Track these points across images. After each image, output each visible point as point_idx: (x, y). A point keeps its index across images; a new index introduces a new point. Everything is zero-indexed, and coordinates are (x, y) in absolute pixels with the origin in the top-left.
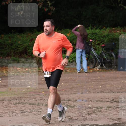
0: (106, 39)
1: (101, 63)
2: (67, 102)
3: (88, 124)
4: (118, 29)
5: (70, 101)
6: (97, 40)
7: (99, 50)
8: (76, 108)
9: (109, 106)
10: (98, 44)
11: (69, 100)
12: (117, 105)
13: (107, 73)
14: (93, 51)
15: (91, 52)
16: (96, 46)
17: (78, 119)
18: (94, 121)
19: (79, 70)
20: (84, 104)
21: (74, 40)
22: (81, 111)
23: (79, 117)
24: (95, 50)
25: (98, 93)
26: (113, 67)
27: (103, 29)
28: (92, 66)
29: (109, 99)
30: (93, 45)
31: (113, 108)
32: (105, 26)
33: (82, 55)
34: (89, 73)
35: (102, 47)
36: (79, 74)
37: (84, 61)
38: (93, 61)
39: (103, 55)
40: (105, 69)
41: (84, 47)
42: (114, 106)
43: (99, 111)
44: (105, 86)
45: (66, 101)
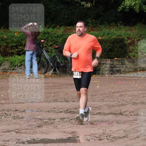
0: (60, 39)
1: (54, 68)
2: (14, 112)
3: (38, 139)
4: (74, 28)
5: (17, 112)
6: (49, 41)
7: (52, 52)
8: (24, 119)
9: (63, 117)
10: (51, 45)
11: (16, 110)
12: (72, 116)
13: (60, 78)
14: (44, 53)
15: (42, 54)
16: (49, 47)
17: (26, 132)
18: (44, 134)
20: (34, 115)
21: (23, 40)
22: (30, 123)
23: (28, 130)
24: (47, 52)
25: (50, 102)
26: (67, 72)
27: (57, 28)
28: (43, 71)
29: (62, 109)
30: (45, 46)
31: (67, 119)
32: (58, 25)
33: (32, 58)
35: (55, 48)
37: (34, 64)
38: (45, 65)
39: (56, 58)
40: (58, 74)
41: (35, 49)
42: (69, 118)
43: (52, 123)
44: (58, 94)
45: (13, 111)
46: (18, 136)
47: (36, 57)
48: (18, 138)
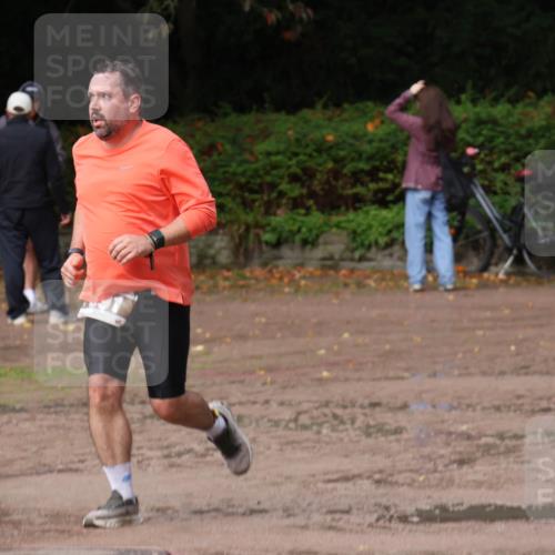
1: (515, 252)
2: (367, 411)
3: (458, 505)
5: (378, 409)
6: (496, 150)
7: (508, 193)
8: (405, 436)
10: (504, 168)
11: (374, 405)
14: (479, 196)
15: (472, 202)
16: (494, 174)
17: (414, 481)
18: (483, 490)
19: (419, 277)
20: (443, 422)
21: (397, 149)
22: (426, 451)
23: (421, 474)
24: (491, 194)
25: (502, 373)
27: (527, 101)
28: (475, 263)
29: (551, 398)
30: (481, 172)
32: (532, 90)
33: (430, 216)
34: (462, 293)
35: (519, 178)
36: (418, 295)
37: (440, 239)
38: (481, 241)
39: (525, 215)
40: (532, 274)
41: (441, 182)
43: (509, 451)
44: (533, 346)
45: (362, 407)
46: (384, 495)
47: (444, 213)
48: (384, 501)
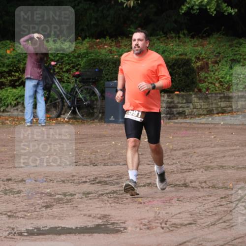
0: (82, 60)
1: (72, 108)
2: (5, 183)
3: (45, 227)
4: (106, 41)
5: (10, 182)
6: (64, 63)
7: (69, 82)
8: (22, 194)
9: (88, 191)
10: (68, 71)
11: (9, 180)
12: (102, 188)
13: (83, 126)
14: (56, 83)
15: (53, 86)
16: (64, 74)
17: (26, 216)
18: (56, 219)
19: (30, 120)
20: (39, 188)
21: (20, 62)
22: (31, 201)
23: (29, 213)
24: (62, 83)
26: (95, 116)
27: (78, 41)
28: (54, 113)
29: (87, 177)
30: (58, 72)
31: (94, 195)
32: (80, 36)
35: (74, 76)
37: (40, 102)
38: (58, 103)
39: (77, 92)
40: (79, 119)
42: (97, 192)
43: (68, 201)
44: (80, 152)
45: (3, 181)
46: (12, 223)
47: (42, 91)
48: (12, 226)
